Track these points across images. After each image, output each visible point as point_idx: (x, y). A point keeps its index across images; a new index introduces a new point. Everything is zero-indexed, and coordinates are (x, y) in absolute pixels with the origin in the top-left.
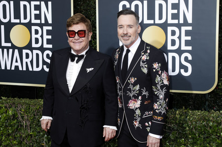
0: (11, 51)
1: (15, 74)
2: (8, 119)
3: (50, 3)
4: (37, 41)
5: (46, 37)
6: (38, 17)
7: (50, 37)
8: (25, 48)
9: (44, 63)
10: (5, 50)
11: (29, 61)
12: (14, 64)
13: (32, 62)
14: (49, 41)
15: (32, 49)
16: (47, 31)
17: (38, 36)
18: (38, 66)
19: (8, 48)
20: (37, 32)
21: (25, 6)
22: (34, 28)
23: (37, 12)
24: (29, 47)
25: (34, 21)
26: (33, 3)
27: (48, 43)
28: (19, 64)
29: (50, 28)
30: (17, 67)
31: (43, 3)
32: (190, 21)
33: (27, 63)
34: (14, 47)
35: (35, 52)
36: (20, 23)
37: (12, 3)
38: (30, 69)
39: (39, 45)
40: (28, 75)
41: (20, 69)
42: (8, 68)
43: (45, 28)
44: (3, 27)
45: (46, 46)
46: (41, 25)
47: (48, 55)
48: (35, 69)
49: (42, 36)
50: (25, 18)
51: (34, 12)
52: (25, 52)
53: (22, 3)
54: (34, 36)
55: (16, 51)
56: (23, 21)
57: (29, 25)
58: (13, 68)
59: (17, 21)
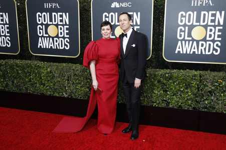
0: (48, 38)
1: (51, 51)
2: (47, 73)
3: (67, 14)
4: (61, 33)
5: (66, 31)
6: (61, 21)
7: (68, 31)
8: (55, 37)
9: (65, 45)
10: (45, 38)
11: (57, 44)
12: (50, 45)
13: (59, 44)
14: (67, 34)
15: (59, 38)
16: (66, 28)
17: (62, 31)
18: (62, 47)
19: (47, 37)
20: (61, 29)
21: (55, 15)
22: (59, 27)
23: (61, 18)
24: (57, 36)
25: (59, 23)
26: (59, 14)
28: (52, 45)
29: (68, 27)
30: (51, 47)
31: (64, 14)
32: (139, 23)
34: (50, 37)
35: (60, 39)
36: (53, 24)
37: (48, 13)
38: (58, 48)
39: (62, 36)
40: (57, 51)
41: (53, 48)
42: (47, 47)
43: (65, 27)
44: (44, 26)
45: (66, 36)
47: (67, 41)
48: (61, 48)
49: (64, 31)
50: (55, 21)
51: (59, 18)
52: (55, 39)
53: (53, 14)
54: (60, 31)
55: (51, 39)
56: (54, 23)
57: (57, 25)
58: (50, 48)
59: (51, 23)
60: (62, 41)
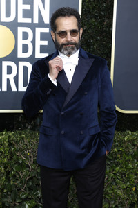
4: (25, 48)
5: (39, 43)
6: (28, 14)
7: (45, 43)
11: (11, 77)
13: (16, 79)
14: (43, 49)
16: (42, 34)
17: (28, 42)
20: (25, 36)
22: (21, 30)
23: (28, 7)
24: (13, 57)
25: (21, 20)
27: (42, 52)
29: (47, 30)
33: (8, 80)
35: (21, 64)
38: (14, 89)
43: (39, 30)
46: (32, 26)
49: (33, 42)
51: (22, 7)
52: (5, 64)
54: (21, 42)
57: (13, 26)
60: (25, 68)
